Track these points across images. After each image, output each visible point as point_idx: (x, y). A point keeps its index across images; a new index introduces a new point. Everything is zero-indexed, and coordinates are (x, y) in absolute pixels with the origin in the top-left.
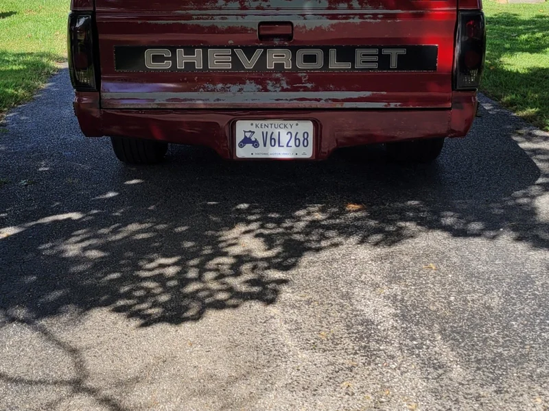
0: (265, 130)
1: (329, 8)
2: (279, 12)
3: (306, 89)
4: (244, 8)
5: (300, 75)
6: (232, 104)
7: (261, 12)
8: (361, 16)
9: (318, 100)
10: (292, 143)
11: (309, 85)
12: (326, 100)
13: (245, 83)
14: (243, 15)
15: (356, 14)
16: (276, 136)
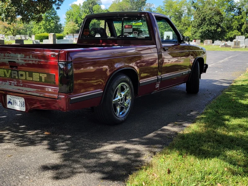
0: (14, 99)
1: (24, 58)
2: (13, 58)
3: (20, 86)
4: (5, 56)
5: (20, 81)
6: (2, 89)
7: (8, 57)
8: (32, 61)
9: (23, 90)
10: (20, 105)
11: (21, 85)
12: (25, 91)
13: (6, 82)
14: (4, 58)
15: (31, 60)
16: (16, 102)
